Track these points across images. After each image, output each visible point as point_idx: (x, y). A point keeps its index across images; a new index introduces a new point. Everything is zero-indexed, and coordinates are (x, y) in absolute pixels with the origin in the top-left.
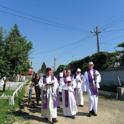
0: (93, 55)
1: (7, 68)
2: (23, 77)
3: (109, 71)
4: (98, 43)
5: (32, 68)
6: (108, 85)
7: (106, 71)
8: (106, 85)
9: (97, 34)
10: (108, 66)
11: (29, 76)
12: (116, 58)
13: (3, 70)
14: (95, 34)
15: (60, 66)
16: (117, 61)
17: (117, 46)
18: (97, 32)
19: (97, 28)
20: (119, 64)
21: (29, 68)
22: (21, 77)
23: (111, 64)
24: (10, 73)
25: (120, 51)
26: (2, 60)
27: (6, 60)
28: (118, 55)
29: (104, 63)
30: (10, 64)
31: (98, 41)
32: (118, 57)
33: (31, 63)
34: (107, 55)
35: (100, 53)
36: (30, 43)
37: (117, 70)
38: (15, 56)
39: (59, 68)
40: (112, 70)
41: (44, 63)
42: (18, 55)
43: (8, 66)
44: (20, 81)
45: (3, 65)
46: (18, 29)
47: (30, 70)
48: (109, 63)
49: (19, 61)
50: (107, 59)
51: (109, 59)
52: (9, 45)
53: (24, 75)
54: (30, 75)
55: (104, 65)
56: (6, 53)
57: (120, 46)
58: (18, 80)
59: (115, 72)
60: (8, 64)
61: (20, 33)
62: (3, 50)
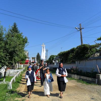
0: (77, 47)
1: (6, 59)
2: (21, 66)
3: (91, 60)
4: (81, 37)
5: (29, 58)
6: (90, 72)
7: (88, 60)
8: (88, 72)
9: (80, 30)
10: (89, 56)
11: (26, 65)
12: (96, 49)
13: (3, 61)
14: (79, 30)
15: (51, 56)
16: (97, 52)
17: (97, 40)
18: (80, 28)
19: (81, 25)
20: (98, 54)
21: (26, 58)
22: (19, 65)
23: (92, 54)
24: (9, 63)
25: (100, 44)
26: (2, 53)
27: (5, 53)
28: (98, 47)
29: (86, 54)
30: (9, 56)
31: (81, 35)
32: (98, 49)
33: (28, 54)
34: (89, 47)
35: (83, 45)
36: (26, 38)
37: (97, 60)
38: (12, 49)
39: (50, 58)
40: (93, 60)
41: (38, 54)
42: (15, 48)
43: (7, 57)
44: (18, 69)
45: (3, 57)
46: (17, 27)
47: (27, 59)
48: (91, 54)
49: (16, 53)
50: (89, 51)
51: (90, 50)
52: (8, 40)
53: (22, 64)
54: (27, 63)
55: (87, 56)
56: (5, 47)
57: (99, 40)
58: (17, 67)
59: (95, 61)
60: (7, 56)
61: (18, 30)
62: (3, 44)
